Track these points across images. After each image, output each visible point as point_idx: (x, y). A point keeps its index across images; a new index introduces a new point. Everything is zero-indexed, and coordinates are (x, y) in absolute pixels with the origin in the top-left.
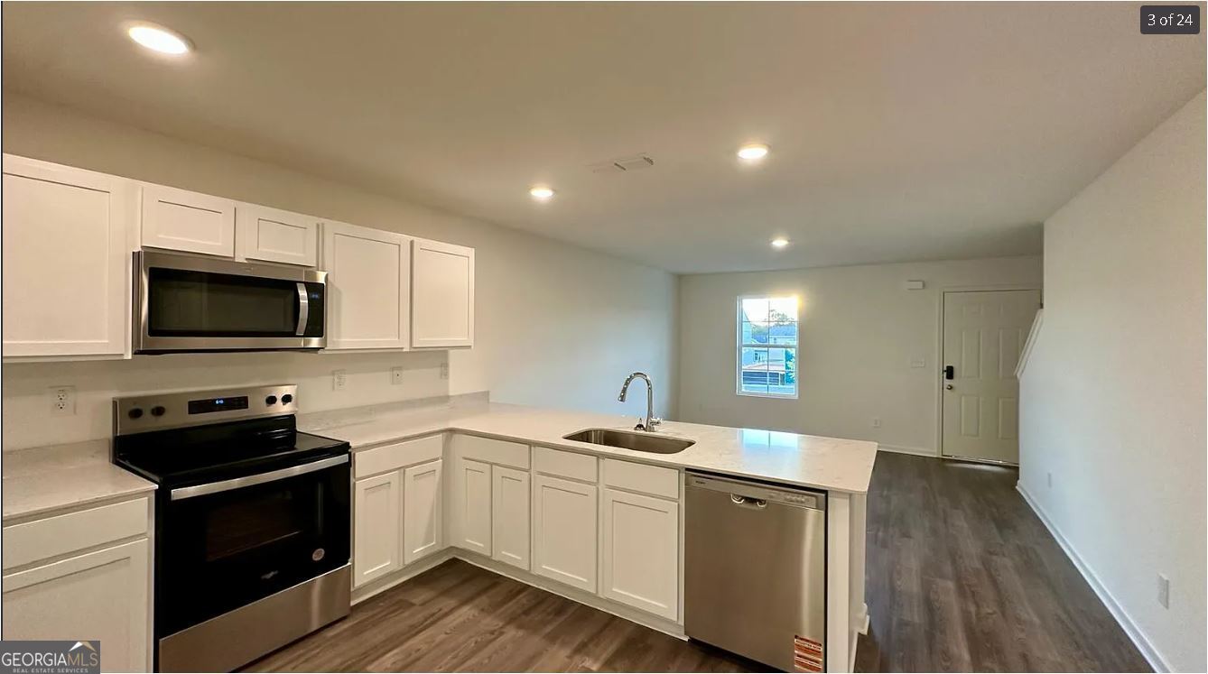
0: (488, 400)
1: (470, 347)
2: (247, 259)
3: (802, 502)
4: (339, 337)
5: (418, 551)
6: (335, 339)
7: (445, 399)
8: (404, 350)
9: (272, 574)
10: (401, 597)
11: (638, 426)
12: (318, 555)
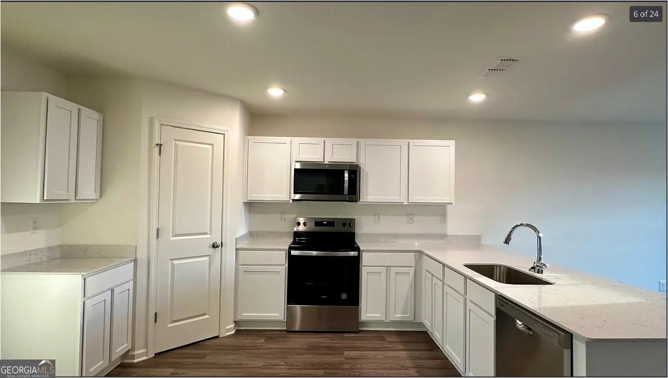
0: (480, 242)
1: (452, 203)
2: (329, 162)
3: (551, 336)
4: (367, 196)
5: (398, 316)
6: (365, 197)
7: (443, 236)
8: (404, 204)
9: (325, 297)
10: (383, 335)
11: (532, 268)
12: (344, 296)
